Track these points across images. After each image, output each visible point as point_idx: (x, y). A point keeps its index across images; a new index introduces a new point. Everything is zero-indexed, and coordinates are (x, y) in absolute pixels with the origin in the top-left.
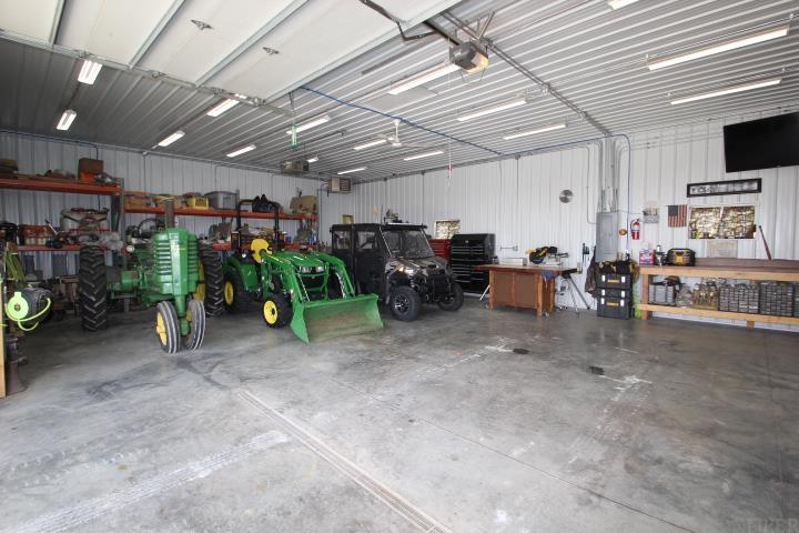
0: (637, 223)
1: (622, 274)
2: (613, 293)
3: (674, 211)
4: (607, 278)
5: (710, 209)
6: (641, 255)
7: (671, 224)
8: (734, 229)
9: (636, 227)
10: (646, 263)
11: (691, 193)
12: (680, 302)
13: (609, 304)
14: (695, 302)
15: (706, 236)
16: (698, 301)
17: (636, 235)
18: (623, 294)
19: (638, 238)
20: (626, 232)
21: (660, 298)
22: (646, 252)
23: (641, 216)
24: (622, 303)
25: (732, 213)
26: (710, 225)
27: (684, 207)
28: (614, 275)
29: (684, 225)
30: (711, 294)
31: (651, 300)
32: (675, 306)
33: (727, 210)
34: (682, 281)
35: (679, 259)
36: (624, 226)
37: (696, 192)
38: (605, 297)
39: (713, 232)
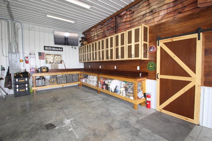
0: (27, 58)
1: (25, 77)
2: (22, 85)
3: (40, 54)
4: (18, 80)
5: (50, 55)
6: (31, 69)
7: (40, 59)
8: (57, 61)
9: (27, 59)
10: (33, 72)
11: (45, 49)
12: (47, 84)
13: (20, 91)
14: (51, 83)
15: (50, 63)
16: (52, 83)
17: (27, 62)
18: (27, 85)
19: (28, 63)
20: (23, 61)
21: (40, 84)
22: (33, 68)
23: (29, 55)
24: (27, 89)
25: (56, 56)
26: (51, 59)
27: (44, 53)
28: (21, 78)
29: (44, 59)
30: (55, 80)
31: (37, 85)
32: (45, 86)
33: (55, 55)
34: (45, 77)
35: (44, 70)
36: (22, 58)
37: (47, 49)
38: (19, 88)
39: (52, 61)
